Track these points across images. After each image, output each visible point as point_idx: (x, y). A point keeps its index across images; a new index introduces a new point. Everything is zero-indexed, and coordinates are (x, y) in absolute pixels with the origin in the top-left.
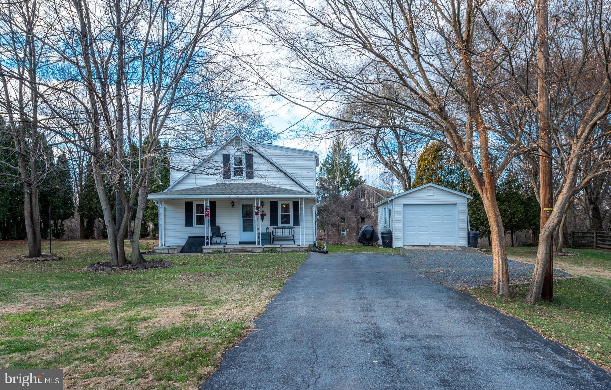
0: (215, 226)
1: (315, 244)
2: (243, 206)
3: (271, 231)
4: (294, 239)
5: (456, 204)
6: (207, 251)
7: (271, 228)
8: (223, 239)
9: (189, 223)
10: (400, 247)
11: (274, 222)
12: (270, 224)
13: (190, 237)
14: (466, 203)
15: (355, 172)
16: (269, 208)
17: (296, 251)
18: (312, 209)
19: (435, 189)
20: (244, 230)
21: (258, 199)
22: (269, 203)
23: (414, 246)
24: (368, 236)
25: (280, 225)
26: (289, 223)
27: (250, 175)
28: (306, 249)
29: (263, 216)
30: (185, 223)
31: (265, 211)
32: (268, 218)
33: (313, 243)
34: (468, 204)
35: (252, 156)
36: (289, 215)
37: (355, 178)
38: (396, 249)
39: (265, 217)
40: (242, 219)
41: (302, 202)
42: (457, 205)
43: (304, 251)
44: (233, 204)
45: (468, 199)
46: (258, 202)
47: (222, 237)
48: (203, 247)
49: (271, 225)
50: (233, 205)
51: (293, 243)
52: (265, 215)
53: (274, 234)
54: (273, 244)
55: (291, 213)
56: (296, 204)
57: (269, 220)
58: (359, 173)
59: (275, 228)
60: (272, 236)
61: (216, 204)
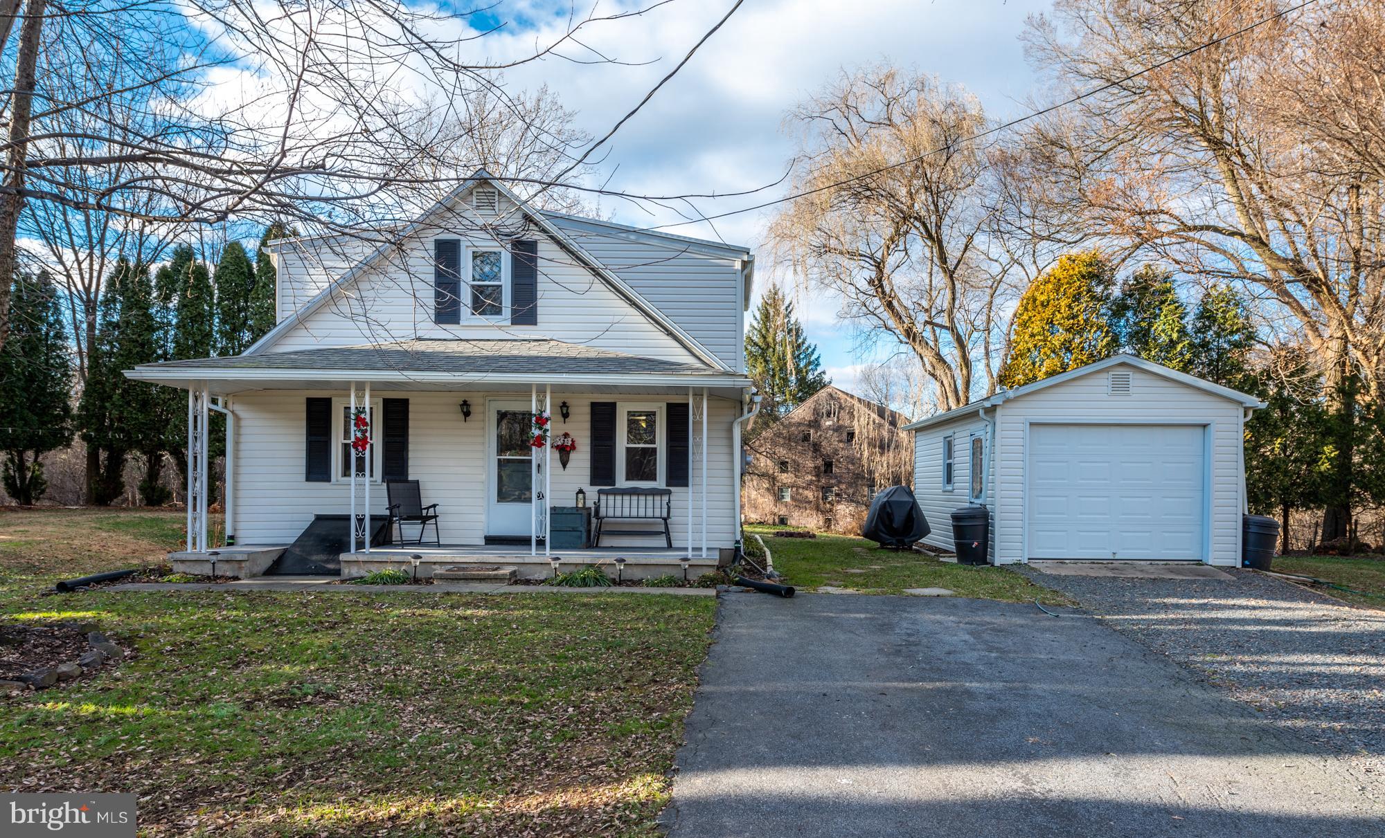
0: (407, 481)
1: (737, 549)
2: (502, 416)
3: (590, 504)
4: (667, 533)
5: (1205, 426)
6: (355, 571)
7: (592, 492)
8: (430, 525)
9: (317, 468)
10: (1018, 565)
11: (602, 472)
12: (588, 479)
13: (319, 518)
14: (1242, 420)
15: (810, 363)
16: (588, 425)
17: (673, 582)
18: (730, 431)
19: (1138, 376)
20: (502, 496)
21: (541, 389)
22: (588, 410)
23: (1061, 561)
24: (898, 521)
25: (621, 482)
26: (652, 477)
27: (525, 313)
28: (710, 573)
29: (565, 451)
30: (303, 470)
31: (572, 434)
32: (582, 459)
33: (730, 545)
34: (1246, 424)
35: (532, 246)
36: (654, 450)
37: (810, 376)
38: (1002, 567)
39: (573, 455)
40: (494, 458)
41: (698, 407)
42: (1212, 428)
43: (705, 582)
44: (466, 410)
45: (1246, 410)
46: (541, 401)
47: (424, 520)
48: (343, 557)
49: (593, 483)
50: (467, 414)
51: (664, 543)
52: (573, 447)
53: (603, 512)
54: (597, 547)
55: (661, 443)
56: (678, 417)
57: (588, 464)
58: (818, 365)
59: (607, 493)
60: (594, 520)
61: (411, 408)
